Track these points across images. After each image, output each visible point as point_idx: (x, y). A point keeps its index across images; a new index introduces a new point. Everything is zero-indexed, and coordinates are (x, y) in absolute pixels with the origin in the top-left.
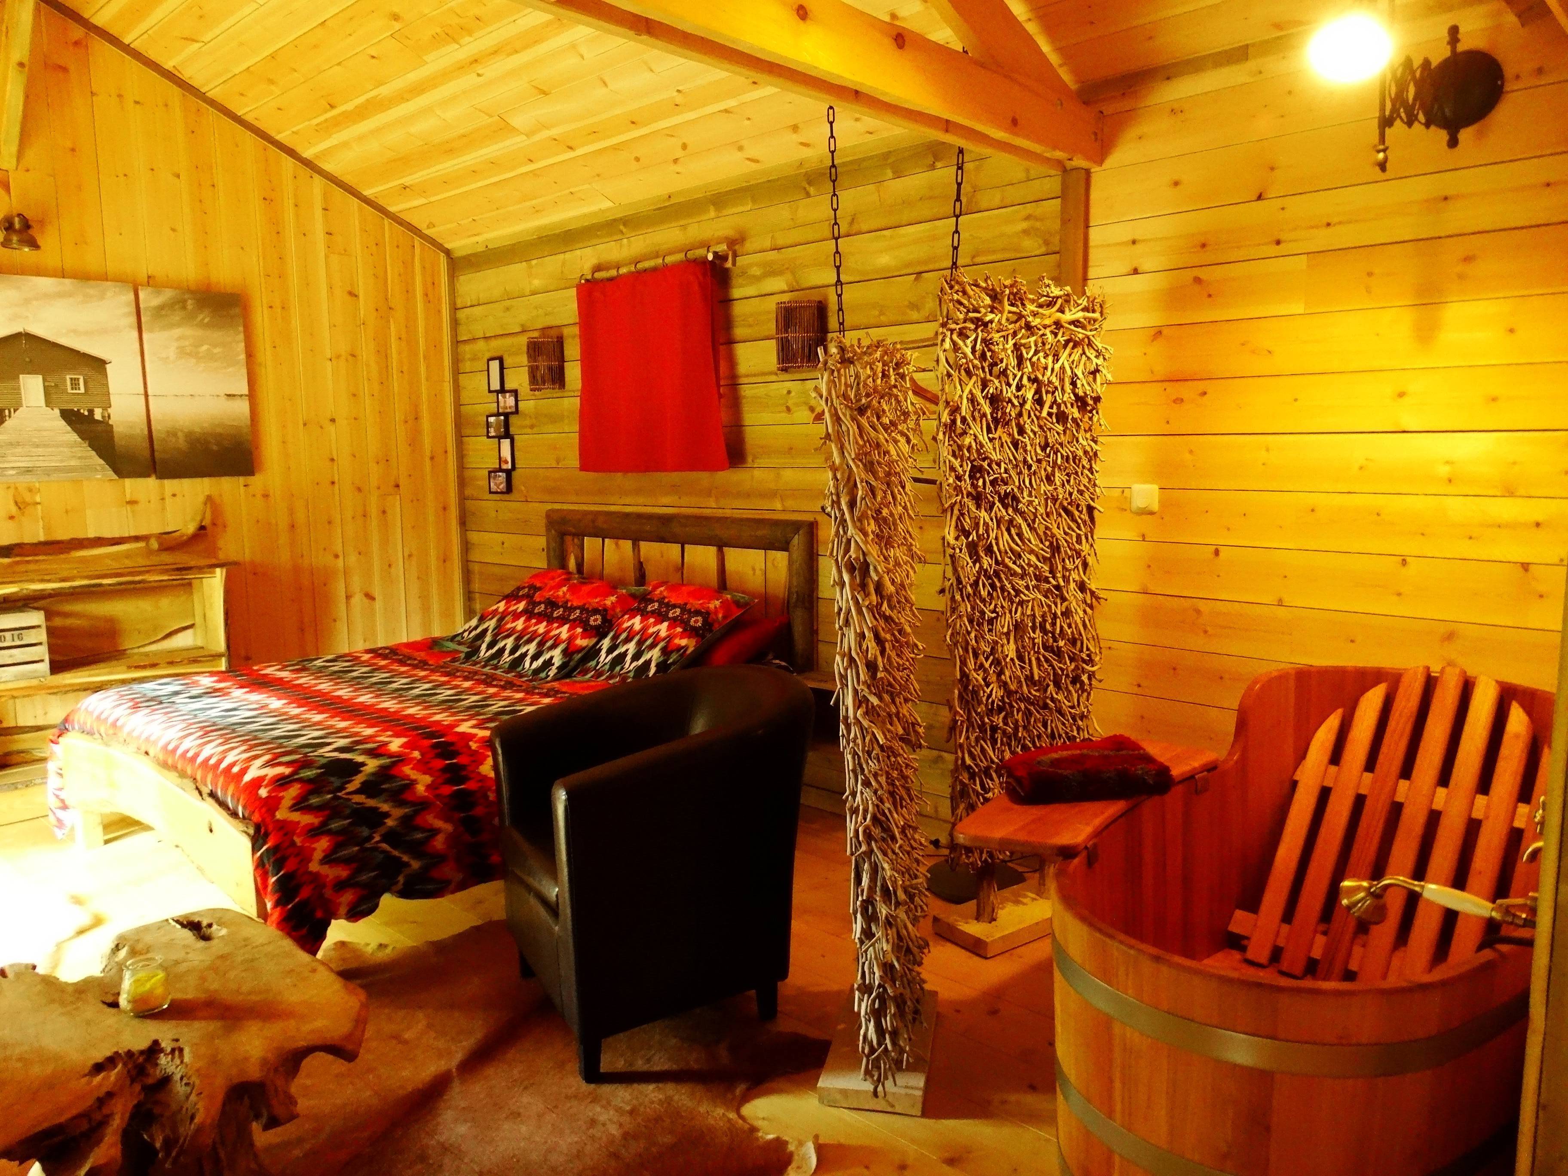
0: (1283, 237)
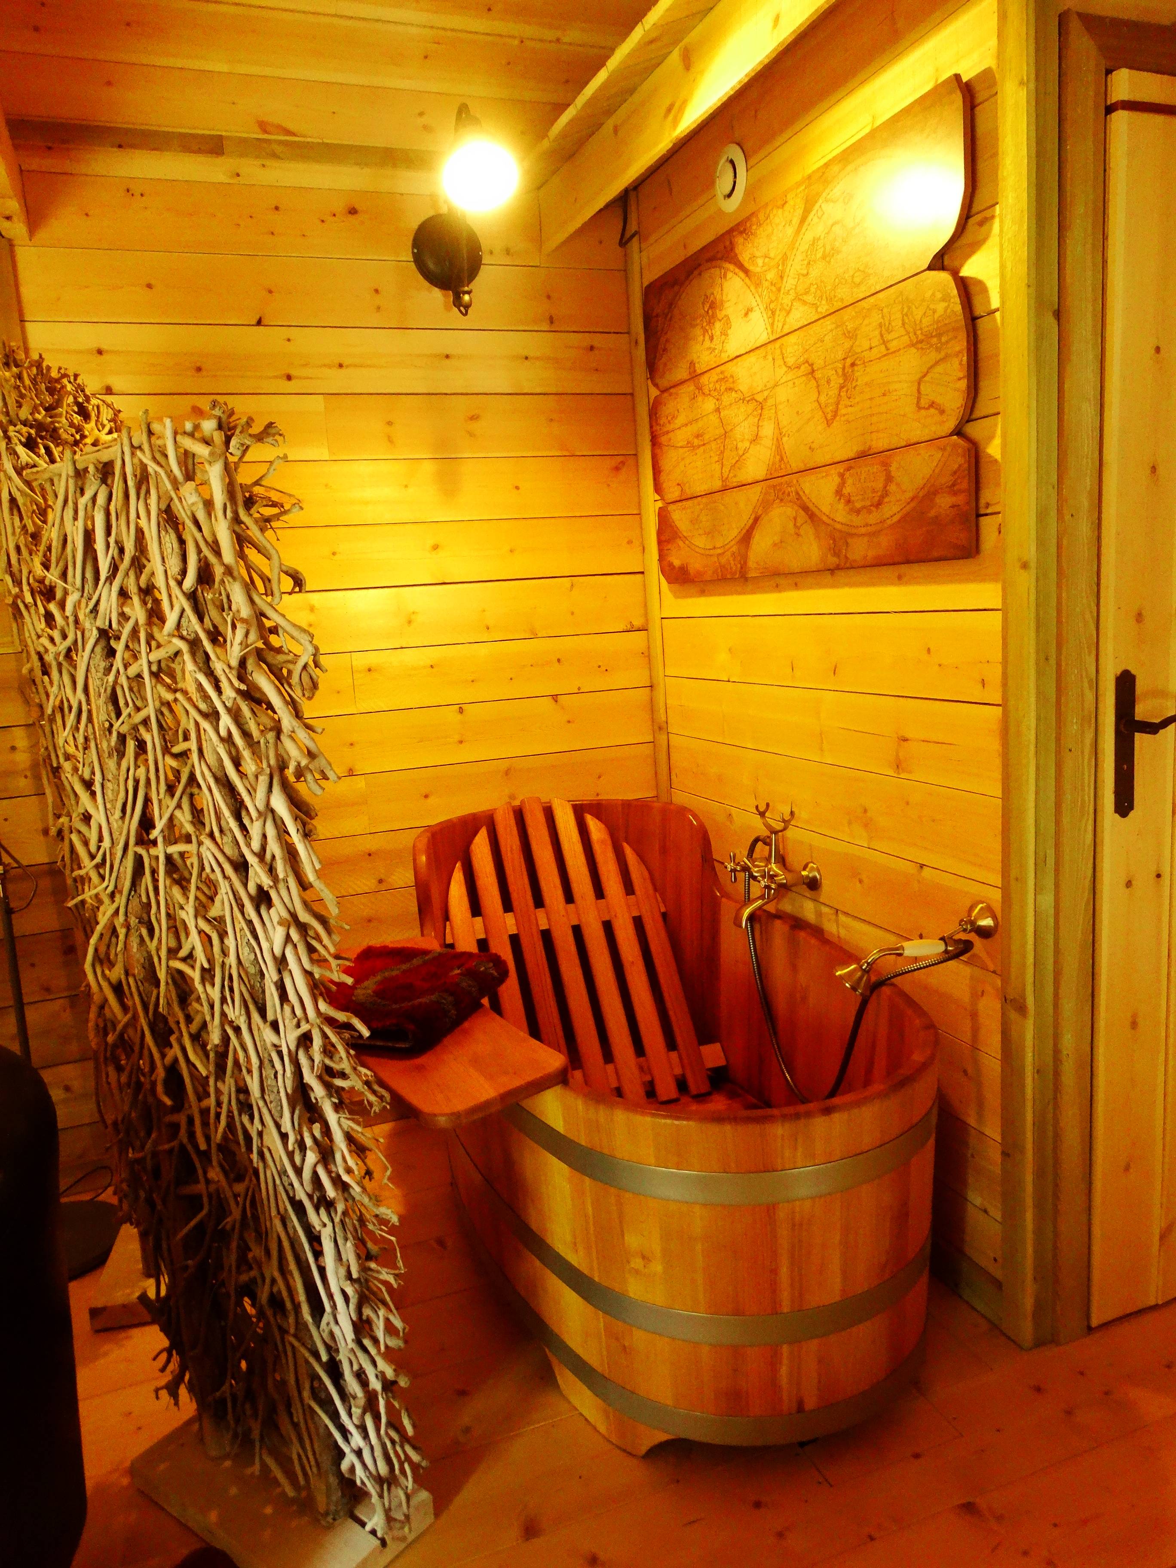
0: (293, 373)
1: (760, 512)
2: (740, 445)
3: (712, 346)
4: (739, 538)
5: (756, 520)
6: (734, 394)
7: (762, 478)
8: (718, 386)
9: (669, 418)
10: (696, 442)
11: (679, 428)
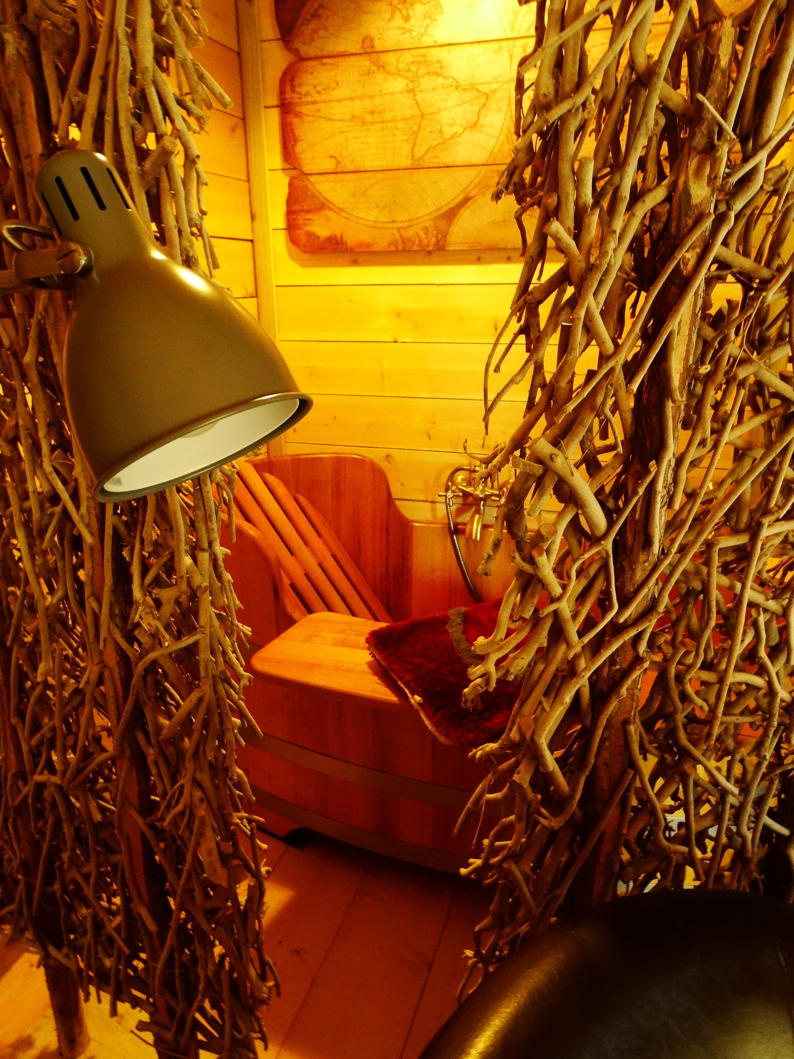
1: (473, 193)
2: (446, 129)
3: (407, 26)
4: (434, 215)
5: (467, 200)
6: (440, 79)
7: (481, 162)
8: (414, 68)
9: (319, 88)
10: (368, 118)
11: (339, 101)
